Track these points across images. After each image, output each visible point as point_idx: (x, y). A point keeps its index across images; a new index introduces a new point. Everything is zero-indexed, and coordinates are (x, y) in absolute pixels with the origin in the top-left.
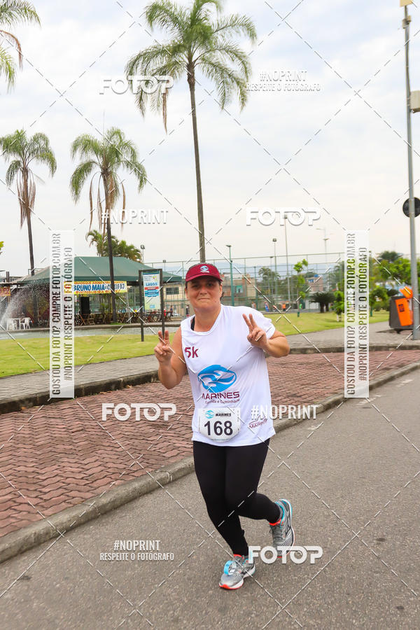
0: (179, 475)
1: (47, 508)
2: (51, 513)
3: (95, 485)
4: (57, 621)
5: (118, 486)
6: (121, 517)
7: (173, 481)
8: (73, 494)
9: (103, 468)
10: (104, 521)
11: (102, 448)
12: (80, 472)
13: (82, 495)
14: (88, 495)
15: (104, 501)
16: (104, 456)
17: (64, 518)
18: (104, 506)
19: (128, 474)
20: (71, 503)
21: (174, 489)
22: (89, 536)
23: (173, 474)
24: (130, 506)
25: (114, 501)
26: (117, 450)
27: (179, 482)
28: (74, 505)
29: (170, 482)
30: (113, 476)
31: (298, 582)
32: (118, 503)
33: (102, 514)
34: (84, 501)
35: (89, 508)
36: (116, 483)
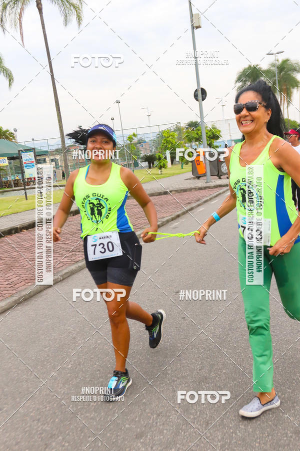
0: (65, 277)
3: (16, 286)
6: (35, 301)
7: (62, 280)
8: (4, 292)
9: (19, 278)
10: (26, 303)
11: (16, 267)
12: (5, 281)
13: (10, 292)
14: (14, 292)
15: (23, 293)
16: (17, 271)
17: (3, 304)
20: (4, 297)
21: (63, 284)
22: (18, 312)
23: (62, 276)
24: (39, 295)
26: (26, 267)
27: (66, 280)
28: (7, 297)
29: (60, 281)
30: (26, 281)
32: (32, 294)
34: (12, 295)
35: (16, 298)
36: (29, 284)
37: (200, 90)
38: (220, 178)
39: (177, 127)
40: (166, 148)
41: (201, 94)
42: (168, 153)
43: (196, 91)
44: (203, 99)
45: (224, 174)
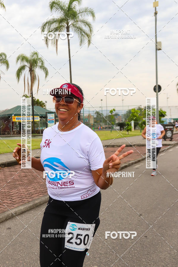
1: (15, 204)
2: (16, 206)
3: (32, 196)
4: (23, 242)
5: (42, 197)
8: (24, 199)
9: (35, 190)
10: (37, 209)
11: (34, 183)
12: (26, 192)
13: (28, 200)
14: (30, 200)
15: (37, 202)
16: (35, 186)
17: (22, 208)
18: (37, 204)
19: (45, 193)
20: (24, 203)
22: (32, 214)
25: (40, 202)
28: (25, 203)
30: (39, 193)
31: (110, 229)
32: (42, 203)
33: (36, 207)
34: (29, 202)
35: (31, 204)
36: (41, 196)
37: (157, 86)
38: (165, 140)
39: (139, 108)
40: (132, 119)
41: (158, 89)
42: (133, 122)
43: (155, 86)
44: (159, 91)
45: (168, 138)
